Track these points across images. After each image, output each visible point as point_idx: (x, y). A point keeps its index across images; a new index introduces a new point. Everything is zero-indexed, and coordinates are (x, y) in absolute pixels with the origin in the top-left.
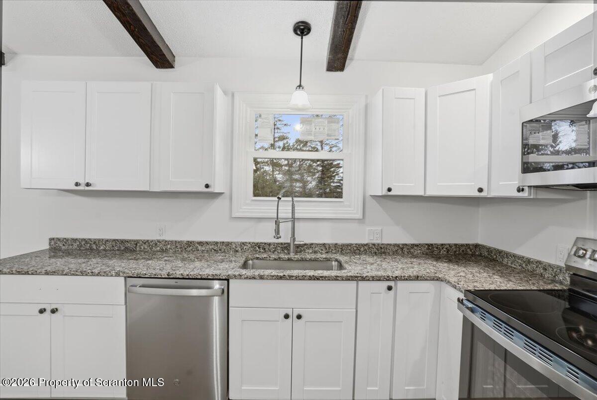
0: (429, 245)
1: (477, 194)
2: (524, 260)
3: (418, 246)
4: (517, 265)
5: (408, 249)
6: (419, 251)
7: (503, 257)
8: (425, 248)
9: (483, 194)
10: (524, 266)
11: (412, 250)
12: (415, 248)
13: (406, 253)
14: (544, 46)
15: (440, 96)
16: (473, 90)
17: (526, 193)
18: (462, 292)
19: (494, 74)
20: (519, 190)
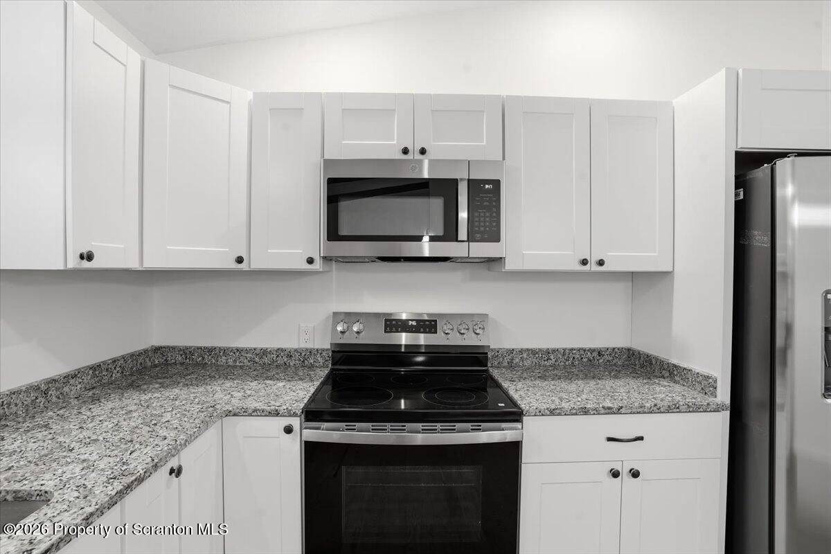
0: (95, 368)
1: (233, 265)
2: (257, 351)
3: (76, 376)
4: (245, 361)
5: (57, 389)
6: (79, 386)
7: (217, 356)
8: (89, 377)
9: (243, 266)
10: (257, 359)
11: (66, 389)
12: (72, 381)
13: (54, 399)
14: (342, 96)
15: (171, 86)
16: (228, 102)
17: (317, 266)
18: (295, 415)
19: (255, 94)
20: (310, 261)
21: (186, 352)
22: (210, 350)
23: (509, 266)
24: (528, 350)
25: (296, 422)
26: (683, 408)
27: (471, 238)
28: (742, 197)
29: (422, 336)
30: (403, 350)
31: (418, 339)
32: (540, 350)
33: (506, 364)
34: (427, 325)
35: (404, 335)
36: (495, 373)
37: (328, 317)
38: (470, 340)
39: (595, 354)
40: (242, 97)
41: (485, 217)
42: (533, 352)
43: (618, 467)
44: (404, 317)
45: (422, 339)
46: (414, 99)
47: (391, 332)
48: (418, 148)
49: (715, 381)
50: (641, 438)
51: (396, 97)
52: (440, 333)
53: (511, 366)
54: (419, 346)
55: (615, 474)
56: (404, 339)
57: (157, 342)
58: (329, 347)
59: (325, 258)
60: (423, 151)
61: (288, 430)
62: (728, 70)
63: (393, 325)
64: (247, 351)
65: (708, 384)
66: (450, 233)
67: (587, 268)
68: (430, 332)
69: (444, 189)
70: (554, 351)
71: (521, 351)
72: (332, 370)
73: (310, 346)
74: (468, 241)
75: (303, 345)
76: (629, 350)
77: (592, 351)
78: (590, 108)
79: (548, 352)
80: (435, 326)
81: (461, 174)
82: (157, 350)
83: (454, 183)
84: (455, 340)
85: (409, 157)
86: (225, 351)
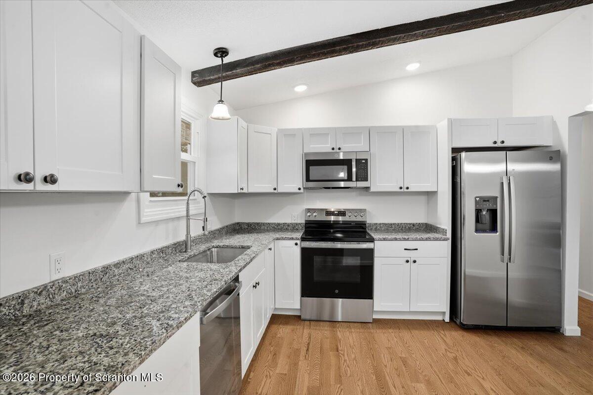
0: (227, 226)
1: (273, 191)
2: (276, 224)
4: (271, 227)
7: (260, 226)
9: (276, 191)
10: (276, 227)
14: (309, 129)
15: (255, 132)
16: (270, 134)
17: (302, 191)
18: (298, 239)
19: (278, 129)
20: (300, 189)
21: (249, 225)
22: (258, 224)
23: (372, 190)
24: (383, 224)
25: (298, 242)
26: (432, 239)
27: (357, 180)
28: (454, 164)
29: (341, 217)
30: (332, 222)
31: (339, 218)
32: (388, 224)
33: (374, 229)
34: (342, 213)
35: (332, 217)
36: (369, 231)
37: (303, 210)
38: (359, 219)
39: (412, 225)
40: (274, 130)
41: (362, 172)
42: (385, 224)
43: (409, 259)
44: (332, 210)
45: (340, 218)
46: (335, 129)
47: (328, 215)
48: (338, 147)
49: (446, 231)
50: (417, 249)
51: (329, 129)
52: (347, 216)
53: (376, 230)
54: (339, 221)
55: (407, 261)
56: (332, 218)
57: (237, 221)
58: (304, 222)
59: (304, 188)
60: (339, 149)
61: (296, 244)
62: (448, 119)
63: (329, 213)
64: (272, 224)
65: (444, 232)
66: (350, 179)
67: (402, 190)
68: (343, 216)
69: (347, 163)
70: (394, 224)
71: (380, 224)
72: (305, 230)
73: (296, 222)
74: (356, 181)
75: (293, 222)
76: (426, 224)
77: (410, 224)
78: (403, 129)
79: (391, 224)
80: (345, 214)
81: (353, 157)
82: (238, 223)
83: (350, 160)
84: (353, 219)
85: (334, 151)
86: (264, 224)
